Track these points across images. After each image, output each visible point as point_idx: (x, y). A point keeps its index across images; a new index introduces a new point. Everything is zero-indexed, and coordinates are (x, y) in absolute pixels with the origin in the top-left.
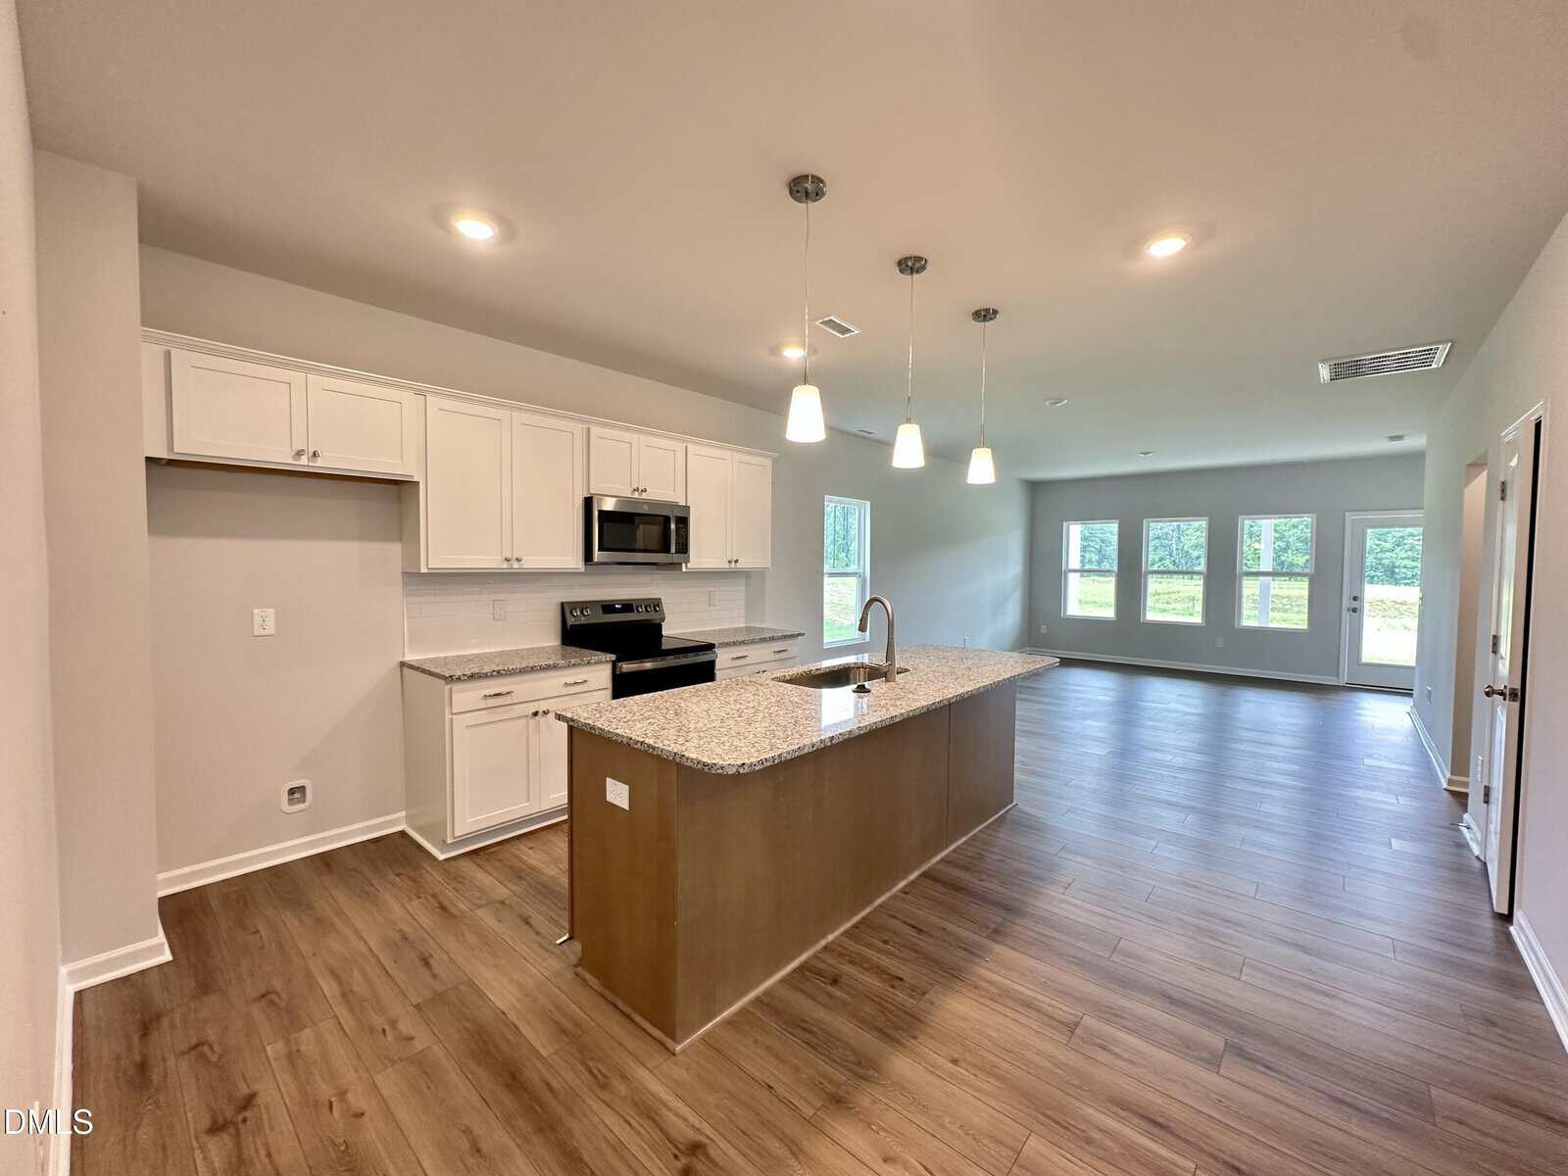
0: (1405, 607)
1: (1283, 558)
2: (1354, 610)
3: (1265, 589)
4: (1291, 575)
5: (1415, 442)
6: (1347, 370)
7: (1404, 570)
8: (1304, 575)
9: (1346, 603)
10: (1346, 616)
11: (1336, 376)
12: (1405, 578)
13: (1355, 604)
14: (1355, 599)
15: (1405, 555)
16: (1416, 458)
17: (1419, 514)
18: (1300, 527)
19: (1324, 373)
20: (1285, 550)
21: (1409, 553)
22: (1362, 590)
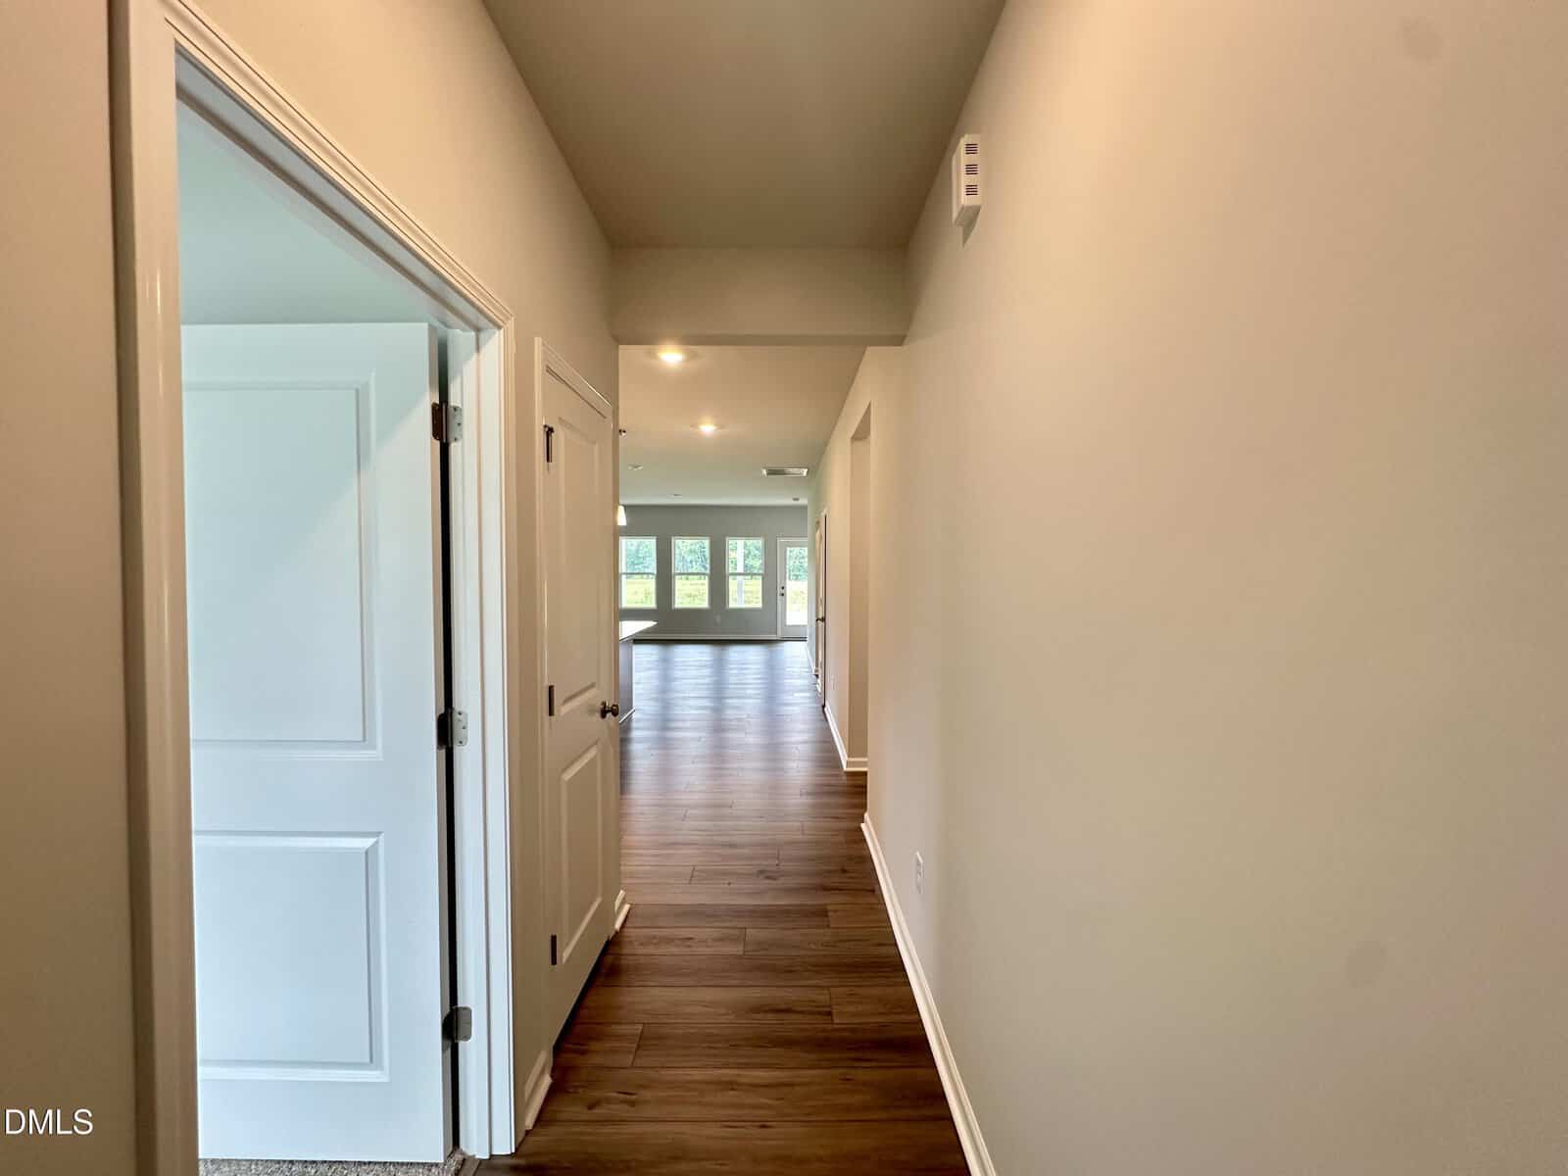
2: (783, 595)
3: (740, 585)
4: (753, 575)
5: (803, 501)
6: (772, 472)
8: (759, 575)
9: (779, 591)
10: (779, 597)
11: (768, 474)
12: (802, 577)
13: (783, 591)
14: (783, 588)
16: (804, 508)
17: (805, 540)
18: (755, 544)
19: (765, 472)
20: (749, 558)
22: (785, 584)
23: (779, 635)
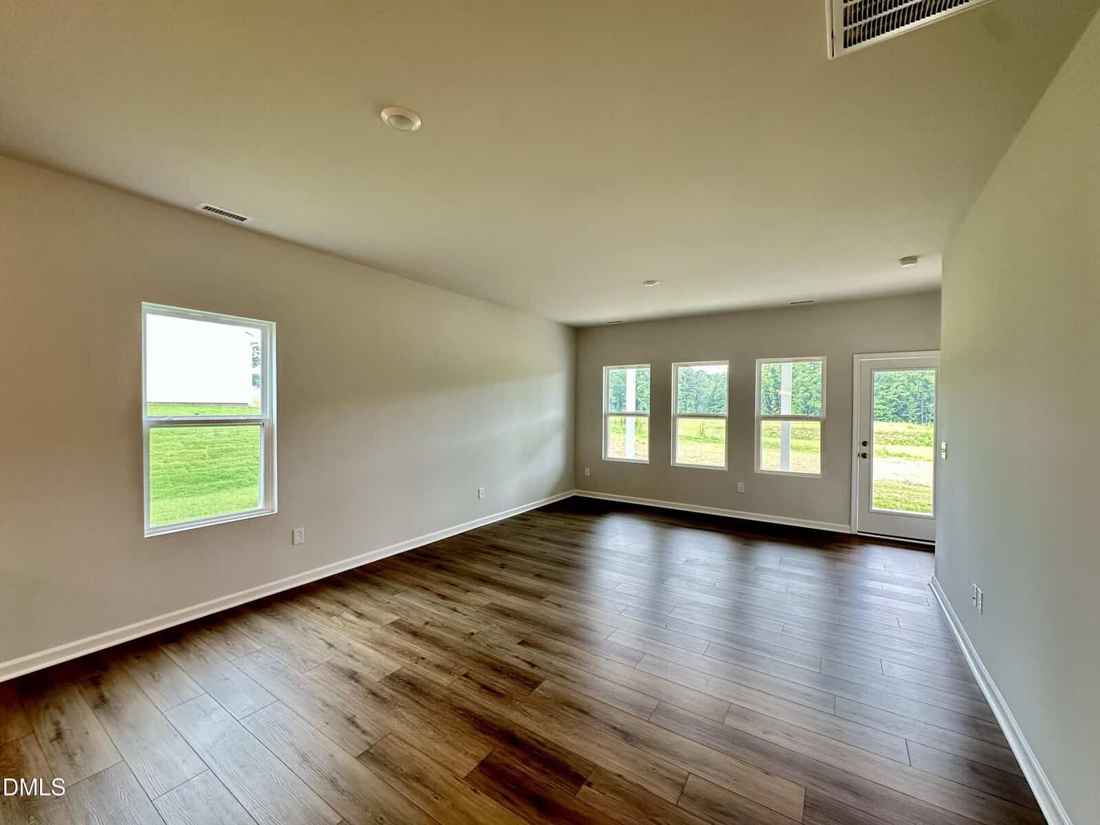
0: (881, 436)
1: (808, 403)
2: (864, 456)
3: (785, 431)
4: (807, 418)
7: (879, 412)
8: (818, 418)
9: (857, 448)
10: (856, 461)
12: (880, 417)
13: (865, 450)
14: (864, 444)
15: (879, 402)
20: (810, 398)
21: (882, 401)
23: (854, 529)
